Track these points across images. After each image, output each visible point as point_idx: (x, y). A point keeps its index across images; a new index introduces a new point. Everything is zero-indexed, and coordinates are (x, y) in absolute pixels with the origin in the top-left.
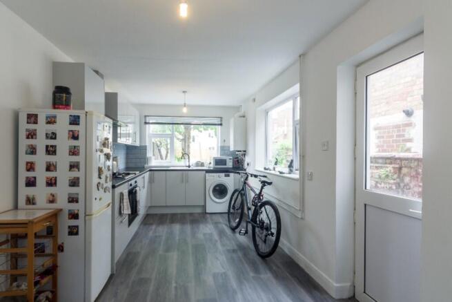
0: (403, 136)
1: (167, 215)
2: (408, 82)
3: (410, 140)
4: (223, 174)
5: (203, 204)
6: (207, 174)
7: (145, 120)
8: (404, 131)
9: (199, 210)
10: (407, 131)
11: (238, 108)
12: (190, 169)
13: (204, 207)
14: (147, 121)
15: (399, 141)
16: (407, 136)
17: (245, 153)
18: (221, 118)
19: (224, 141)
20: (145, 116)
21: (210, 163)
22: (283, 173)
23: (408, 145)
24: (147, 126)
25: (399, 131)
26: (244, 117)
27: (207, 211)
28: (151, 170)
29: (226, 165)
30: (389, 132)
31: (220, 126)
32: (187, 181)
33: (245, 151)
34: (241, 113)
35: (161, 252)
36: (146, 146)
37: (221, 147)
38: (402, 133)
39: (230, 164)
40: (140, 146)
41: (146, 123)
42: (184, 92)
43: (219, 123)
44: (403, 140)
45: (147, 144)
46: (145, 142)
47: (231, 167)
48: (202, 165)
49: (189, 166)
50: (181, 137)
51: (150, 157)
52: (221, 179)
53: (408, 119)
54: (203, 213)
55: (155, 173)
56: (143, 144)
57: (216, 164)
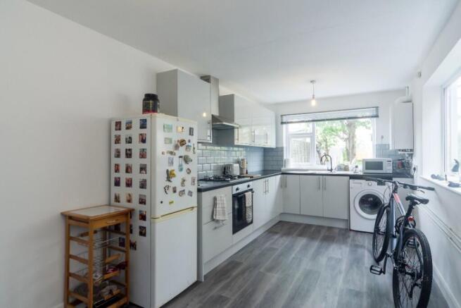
1: (300, 224)
5: (346, 217)
6: (352, 181)
7: (282, 119)
9: (342, 225)
11: (401, 91)
13: (348, 221)
14: (284, 121)
17: (411, 153)
18: (377, 108)
19: (382, 137)
20: (282, 116)
21: (357, 167)
24: (284, 126)
26: (410, 101)
27: (352, 228)
28: (283, 174)
29: (381, 169)
31: (375, 119)
32: (325, 188)
33: (411, 150)
34: (405, 98)
35: (262, 270)
36: (282, 148)
37: (377, 146)
39: (388, 169)
40: (277, 148)
41: (282, 123)
42: (311, 82)
43: (375, 114)
45: (284, 146)
46: (282, 144)
48: (346, 169)
49: (331, 170)
50: (346, 136)
51: (288, 160)
52: (370, 188)
54: (347, 229)
55: (288, 176)
56: (280, 146)
57: (367, 168)
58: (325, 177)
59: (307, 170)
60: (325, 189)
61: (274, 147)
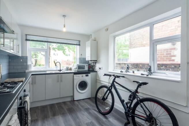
0: (170, 54)
2: (173, 29)
3: (174, 56)
4: (84, 75)
5: (72, 95)
6: (75, 75)
8: (171, 51)
9: (69, 99)
10: (172, 52)
12: (61, 72)
13: (73, 96)
15: (168, 56)
16: (172, 54)
18: (80, 41)
19: (81, 55)
20: (26, 35)
22: (144, 75)
23: (173, 58)
25: (167, 52)
27: (75, 100)
29: (84, 69)
30: (161, 52)
31: (79, 46)
33: (96, 61)
36: (27, 57)
37: (79, 58)
38: (169, 53)
41: (27, 40)
42: (64, 16)
43: (78, 43)
44: (170, 56)
45: (28, 55)
47: (87, 70)
48: (71, 69)
49: (60, 70)
51: (30, 65)
52: (83, 78)
53: (173, 46)
54: (72, 101)
55: (36, 76)
56: (24, 55)
57: (79, 69)
58: (61, 74)
59: (45, 71)
60: (62, 81)
61: (21, 56)
